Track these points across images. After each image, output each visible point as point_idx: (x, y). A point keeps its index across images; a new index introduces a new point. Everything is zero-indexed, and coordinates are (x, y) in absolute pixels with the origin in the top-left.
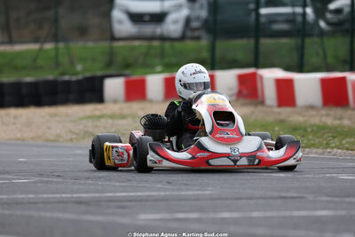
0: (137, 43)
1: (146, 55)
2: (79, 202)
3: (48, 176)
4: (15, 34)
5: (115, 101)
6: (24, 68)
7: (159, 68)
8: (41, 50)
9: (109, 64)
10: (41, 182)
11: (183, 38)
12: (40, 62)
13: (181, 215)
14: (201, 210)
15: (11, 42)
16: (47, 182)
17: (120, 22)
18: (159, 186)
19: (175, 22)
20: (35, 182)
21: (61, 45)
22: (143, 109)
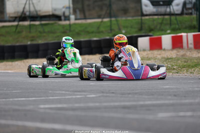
0: (156, 17)
1: (161, 24)
2: (124, 107)
3: (107, 93)
4: (87, 14)
5: (144, 50)
6: (93, 32)
7: (169, 31)
8: (102, 22)
9: (141, 29)
10: (103, 96)
11: (182, 14)
12: (102, 29)
13: (182, 114)
14: (193, 110)
15: (85, 18)
16: (106, 96)
17: (146, 6)
18: (170, 97)
19: (178, 5)
20: (99, 97)
21: (113, 19)
22: (160, 54)
